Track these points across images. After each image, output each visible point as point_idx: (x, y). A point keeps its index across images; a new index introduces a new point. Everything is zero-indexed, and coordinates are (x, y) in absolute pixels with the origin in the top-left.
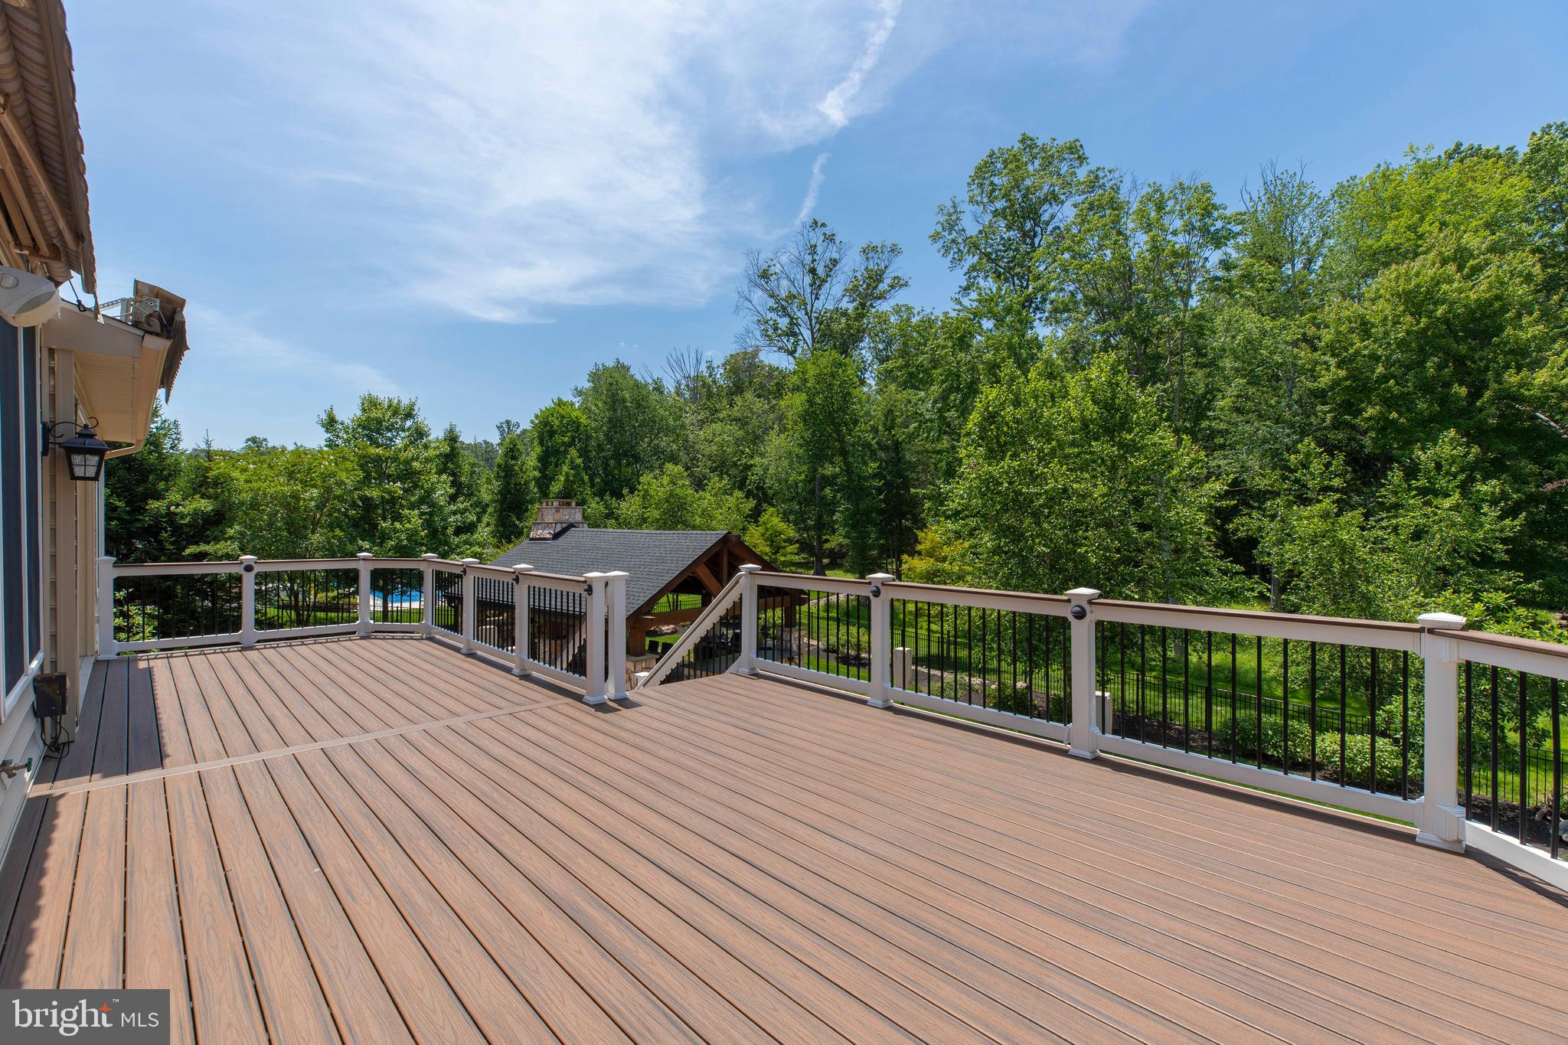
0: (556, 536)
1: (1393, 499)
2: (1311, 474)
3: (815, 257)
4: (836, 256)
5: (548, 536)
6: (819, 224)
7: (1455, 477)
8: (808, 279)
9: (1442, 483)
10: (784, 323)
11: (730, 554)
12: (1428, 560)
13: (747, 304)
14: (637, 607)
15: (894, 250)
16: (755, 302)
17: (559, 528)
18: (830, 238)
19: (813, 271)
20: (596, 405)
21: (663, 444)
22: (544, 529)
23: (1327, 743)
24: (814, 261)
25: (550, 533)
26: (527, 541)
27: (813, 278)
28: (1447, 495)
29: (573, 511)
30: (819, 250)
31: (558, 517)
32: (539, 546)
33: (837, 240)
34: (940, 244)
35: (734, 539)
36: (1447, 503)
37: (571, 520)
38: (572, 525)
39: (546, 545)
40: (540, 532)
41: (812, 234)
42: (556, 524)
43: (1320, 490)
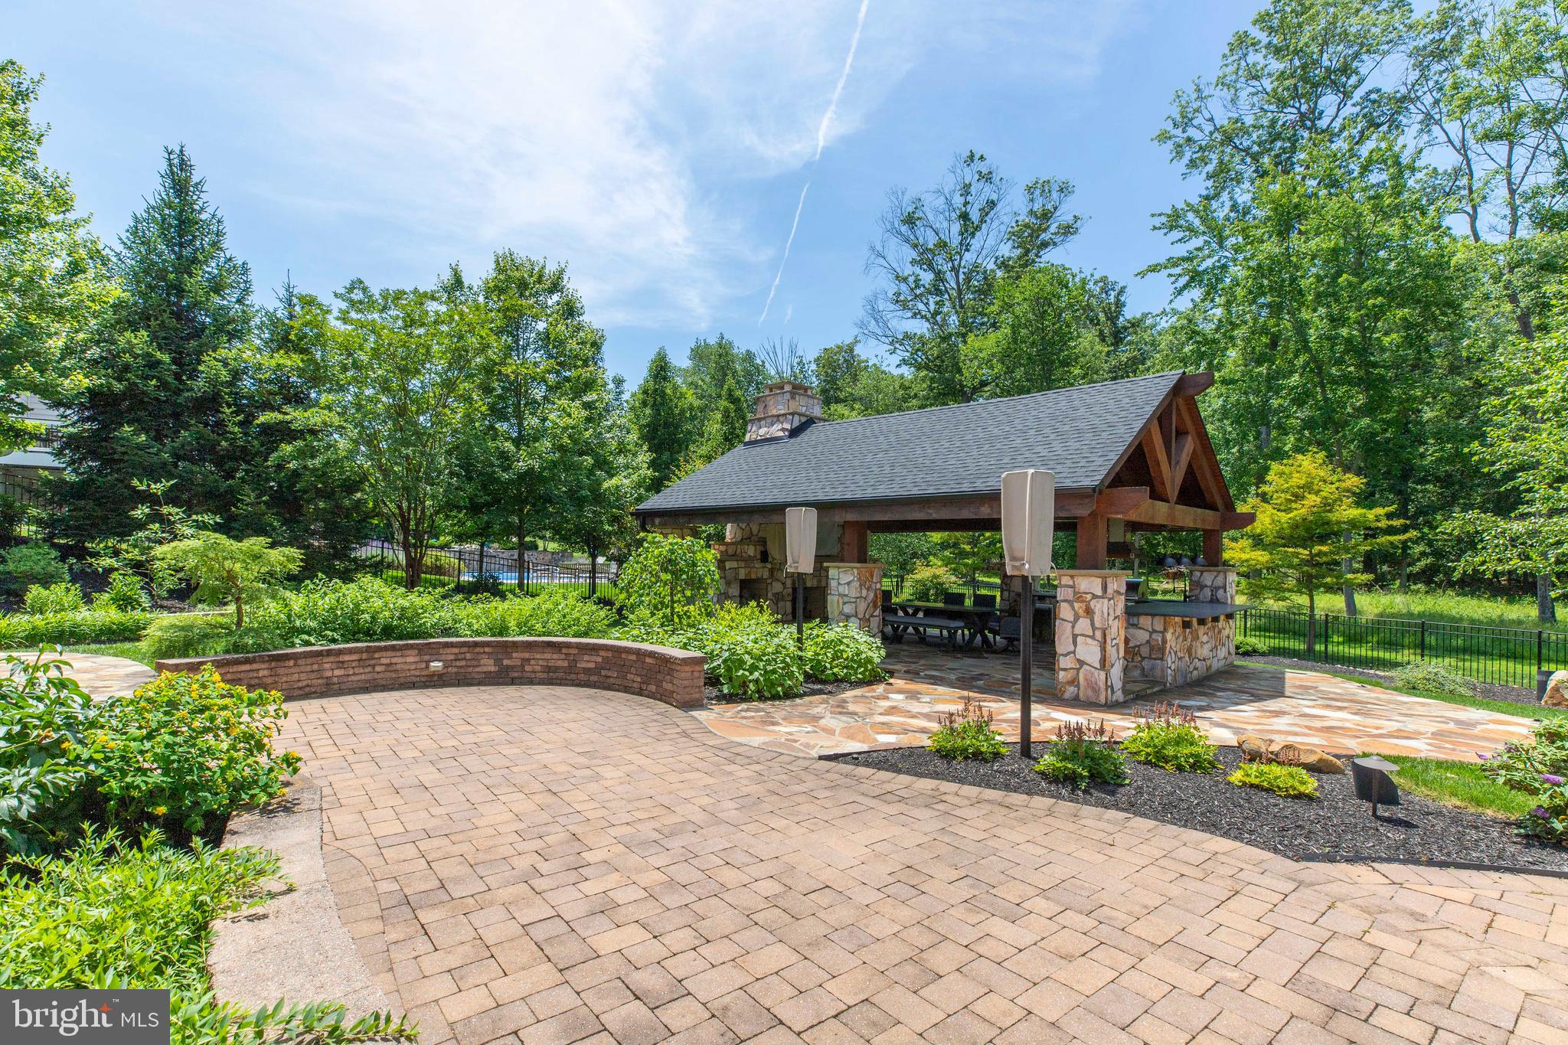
0: (794, 433)
3: (969, 198)
4: (994, 197)
5: (781, 434)
6: (977, 157)
8: (956, 227)
10: (927, 277)
13: (881, 261)
15: (1064, 189)
16: (890, 258)
17: (796, 423)
18: (987, 177)
19: (964, 216)
20: (703, 380)
22: (770, 426)
24: (966, 203)
25: (783, 430)
26: (744, 445)
27: (965, 225)
30: (973, 190)
31: (794, 406)
32: (766, 448)
33: (996, 178)
34: (1170, 145)
39: (776, 447)
41: (967, 170)
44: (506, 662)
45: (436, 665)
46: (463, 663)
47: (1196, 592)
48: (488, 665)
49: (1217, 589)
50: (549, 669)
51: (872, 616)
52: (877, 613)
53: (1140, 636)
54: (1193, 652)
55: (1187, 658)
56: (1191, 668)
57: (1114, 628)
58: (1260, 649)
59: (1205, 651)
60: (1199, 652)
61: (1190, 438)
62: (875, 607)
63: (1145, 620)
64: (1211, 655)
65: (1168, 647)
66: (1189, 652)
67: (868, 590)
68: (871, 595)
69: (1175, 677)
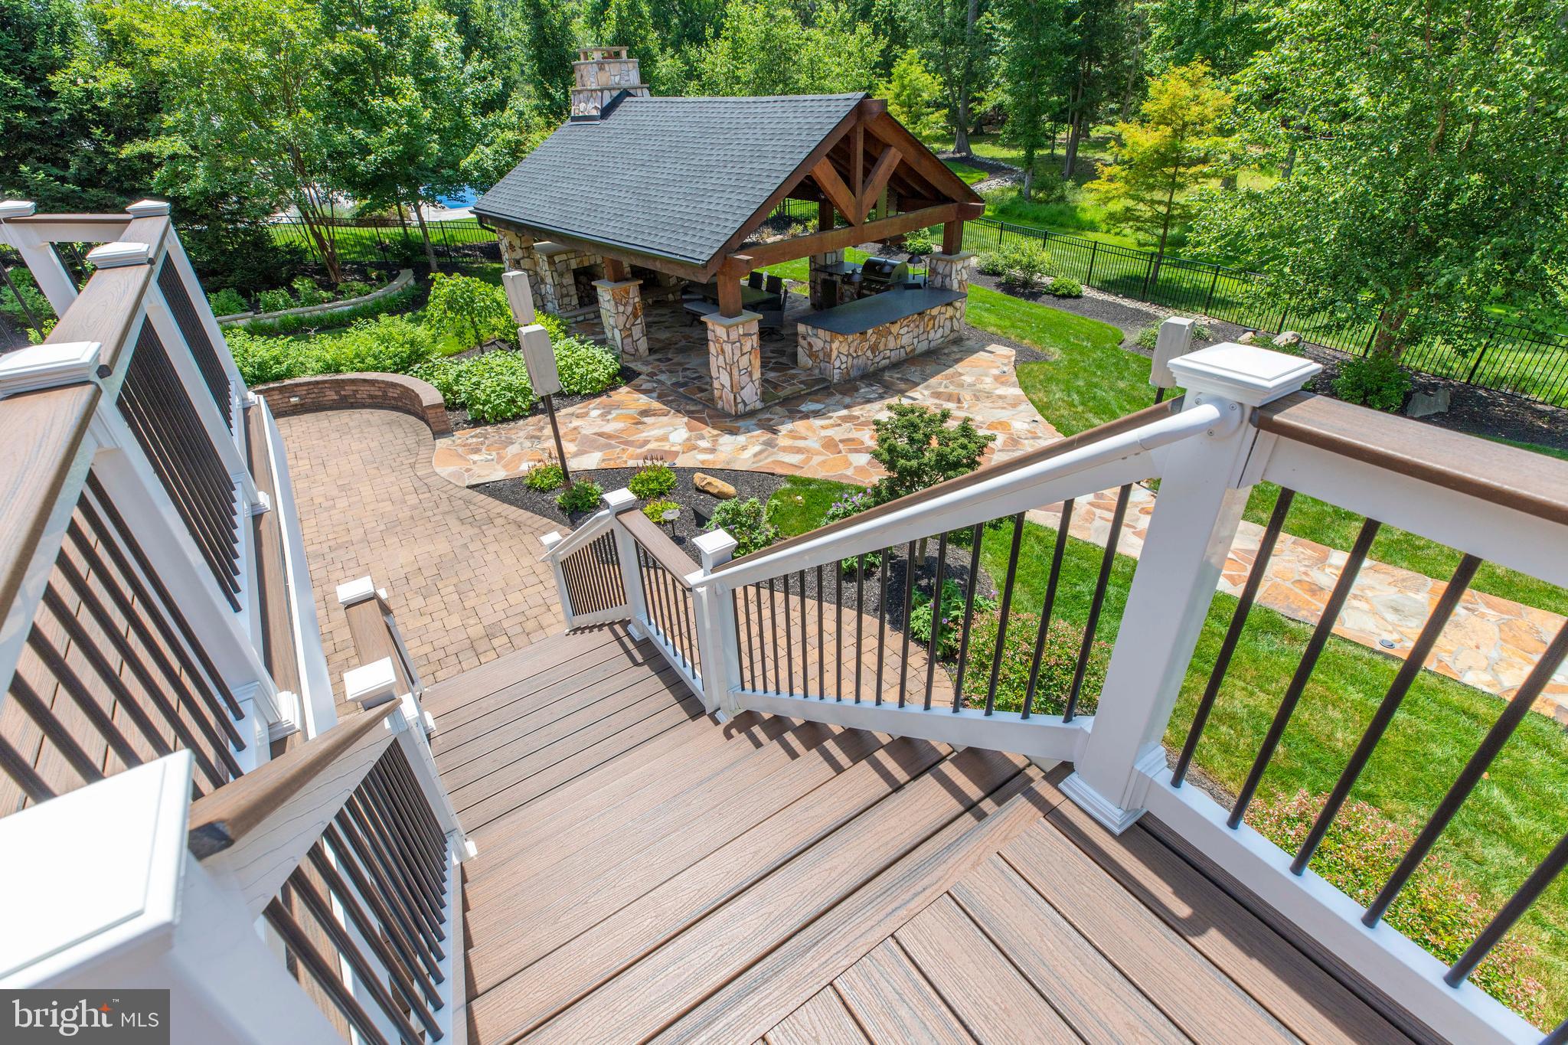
0: (606, 112)
5: (595, 113)
11: (869, 136)
14: (724, 239)
17: (607, 100)
22: (587, 101)
25: (596, 108)
26: (568, 122)
29: (624, 68)
31: (604, 79)
32: (582, 131)
35: (875, 108)
37: (624, 84)
38: (625, 93)
39: (593, 129)
40: (582, 106)
42: (602, 93)
44: (343, 393)
45: (294, 400)
46: (314, 395)
47: (932, 278)
48: (332, 395)
49: (946, 276)
50: (371, 397)
51: (633, 325)
52: (639, 321)
53: (818, 344)
54: (881, 347)
55: (869, 353)
56: (877, 360)
57: (744, 361)
58: (1075, 292)
59: (905, 340)
60: (892, 344)
61: (893, 150)
62: (636, 317)
63: (821, 332)
64: (916, 341)
65: (834, 354)
66: (874, 348)
67: (625, 305)
68: (630, 309)
69: (848, 373)
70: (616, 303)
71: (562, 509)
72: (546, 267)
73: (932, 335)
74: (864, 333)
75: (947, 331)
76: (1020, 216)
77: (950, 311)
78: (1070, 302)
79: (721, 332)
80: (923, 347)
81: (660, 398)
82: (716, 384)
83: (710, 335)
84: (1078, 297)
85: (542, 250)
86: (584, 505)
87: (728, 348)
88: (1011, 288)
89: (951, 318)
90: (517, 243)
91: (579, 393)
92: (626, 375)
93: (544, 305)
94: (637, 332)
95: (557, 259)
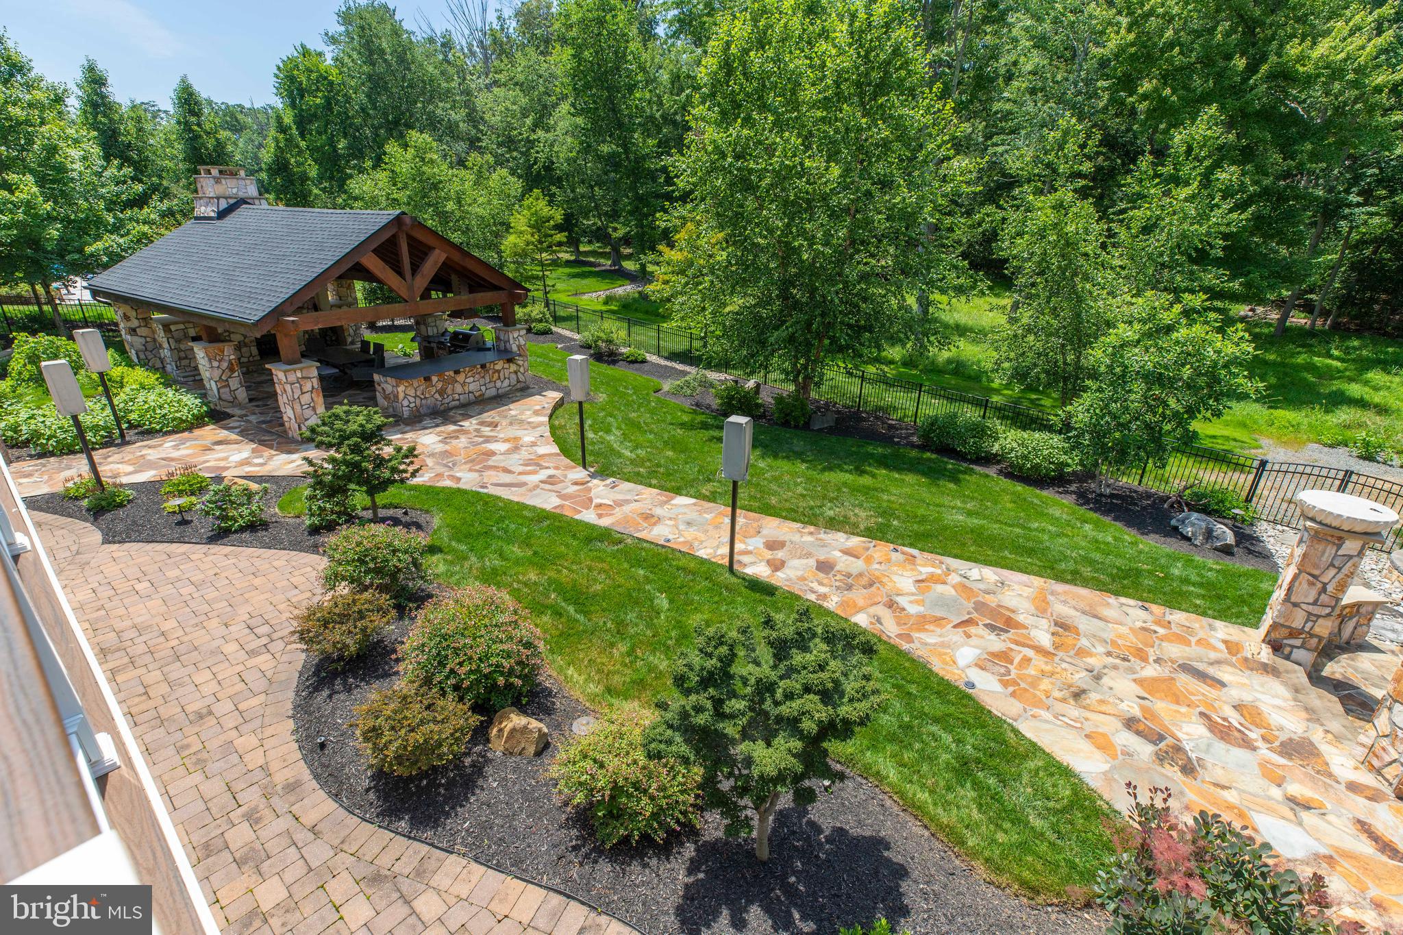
0: (222, 215)
1: (1137, 188)
2: (1065, 156)
5: (212, 214)
7: (1201, 161)
9: (1185, 170)
12: (1150, 257)
14: (274, 305)
17: (223, 204)
21: (439, 112)
23: (1009, 440)
26: (192, 220)
28: (1187, 184)
29: (242, 183)
31: (220, 189)
32: (201, 228)
35: (408, 222)
36: (1184, 192)
37: (241, 195)
38: (242, 201)
39: (210, 226)
40: (203, 209)
42: (218, 198)
43: (1070, 176)
47: (498, 343)
49: (506, 342)
51: (230, 377)
52: (235, 374)
53: (389, 389)
54: (449, 391)
55: (437, 396)
56: (446, 401)
57: (306, 399)
58: (640, 359)
59: (472, 387)
60: (459, 389)
61: (437, 251)
62: (232, 370)
63: (389, 379)
64: (483, 388)
65: (401, 396)
66: (442, 392)
67: (220, 361)
68: (225, 365)
69: (418, 410)
70: (210, 360)
71: (88, 510)
72: (162, 334)
73: (499, 384)
74: (428, 379)
75: (514, 382)
76: (636, 310)
77: (513, 367)
78: (637, 365)
79: (281, 375)
80: (492, 392)
81: (241, 433)
82: (285, 419)
83: (276, 380)
84: (644, 361)
85: (158, 320)
86: (109, 504)
87: (288, 387)
88: (599, 357)
89: (516, 372)
90: (132, 314)
91: (161, 430)
92: (216, 416)
93: (164, 368)
94: (234, 383)
95: (173, 328)
